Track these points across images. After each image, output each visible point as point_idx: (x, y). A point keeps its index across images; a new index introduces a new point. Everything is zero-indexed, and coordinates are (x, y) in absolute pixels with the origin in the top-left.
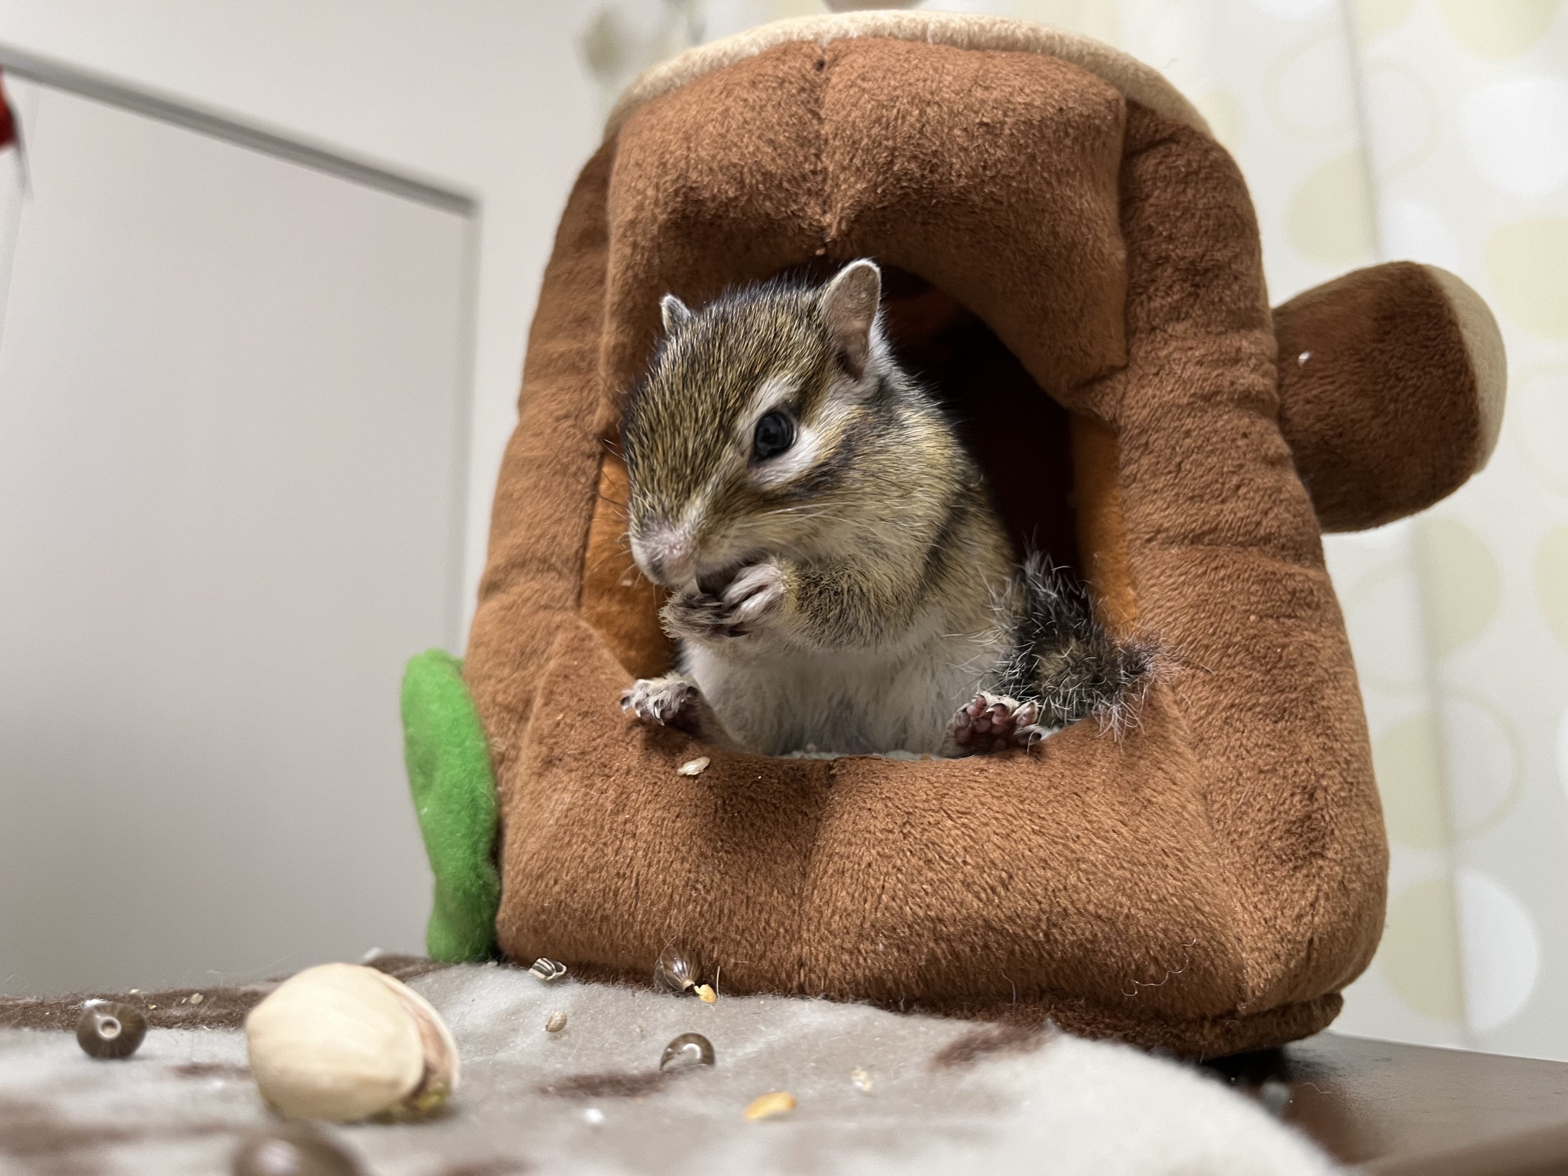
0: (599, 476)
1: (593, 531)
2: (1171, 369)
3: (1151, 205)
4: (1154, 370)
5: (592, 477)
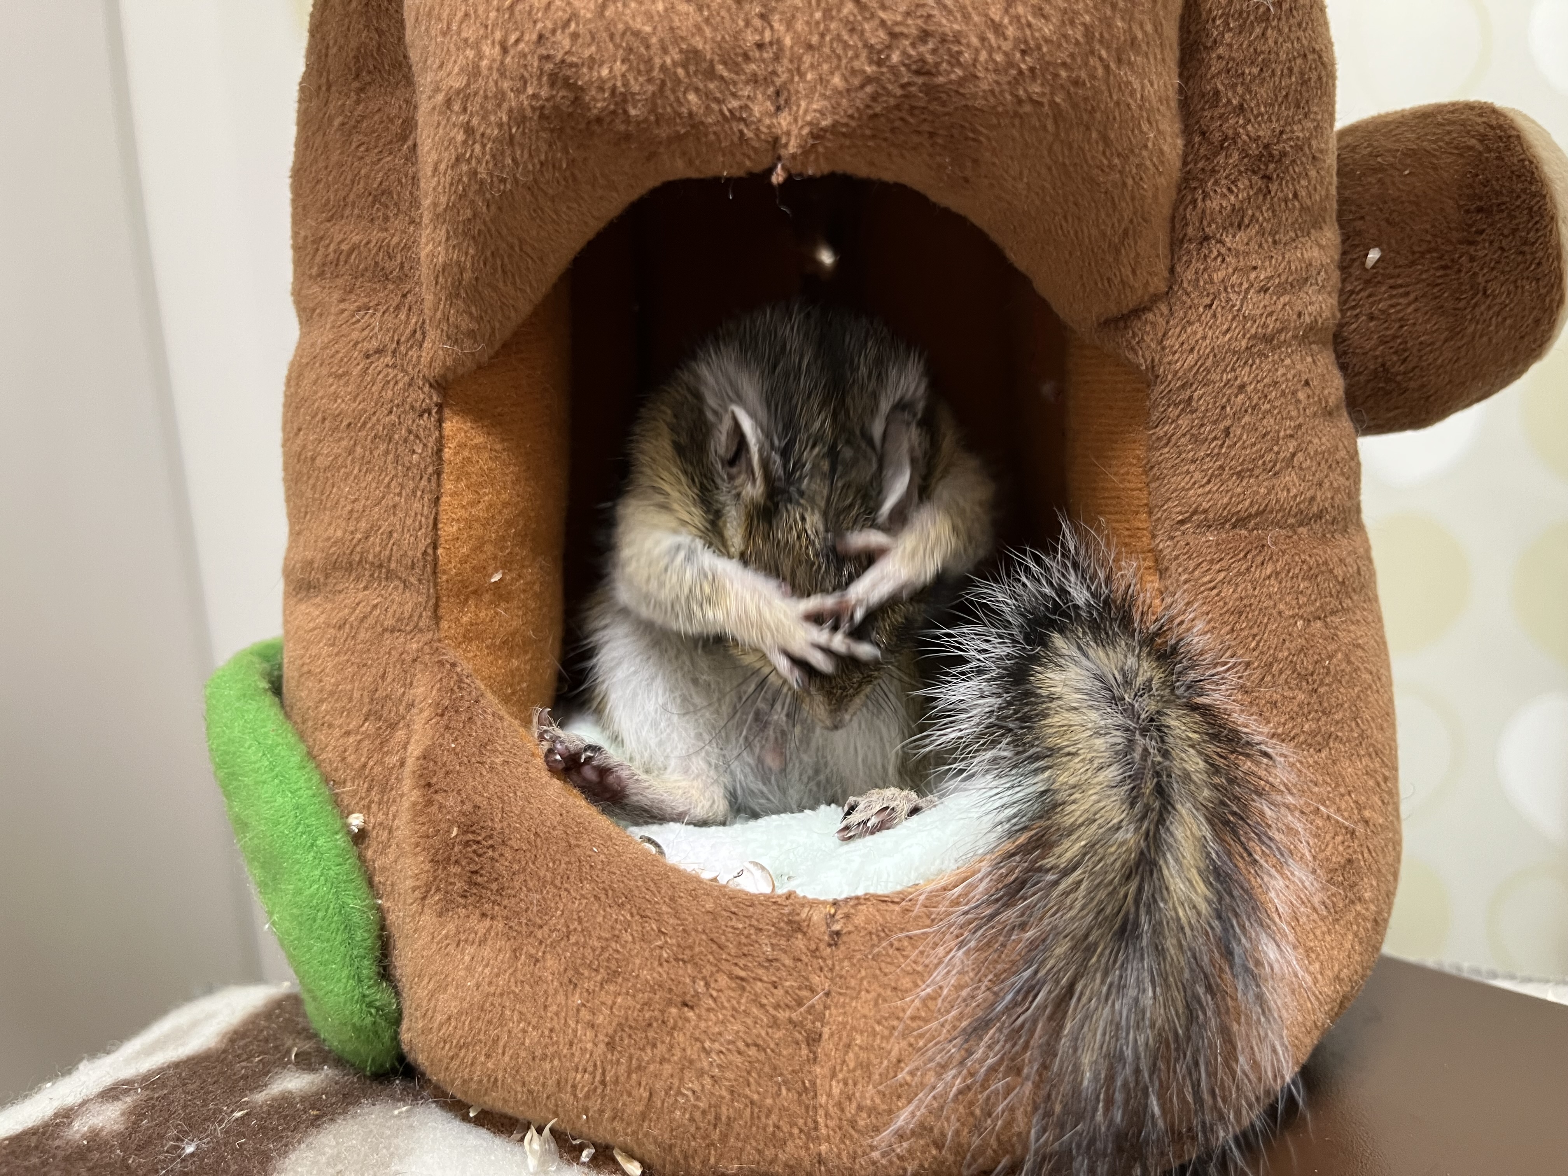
0: (441, 437)
1: (443, 517)
4: (1207, 301)
5: (432, 441)
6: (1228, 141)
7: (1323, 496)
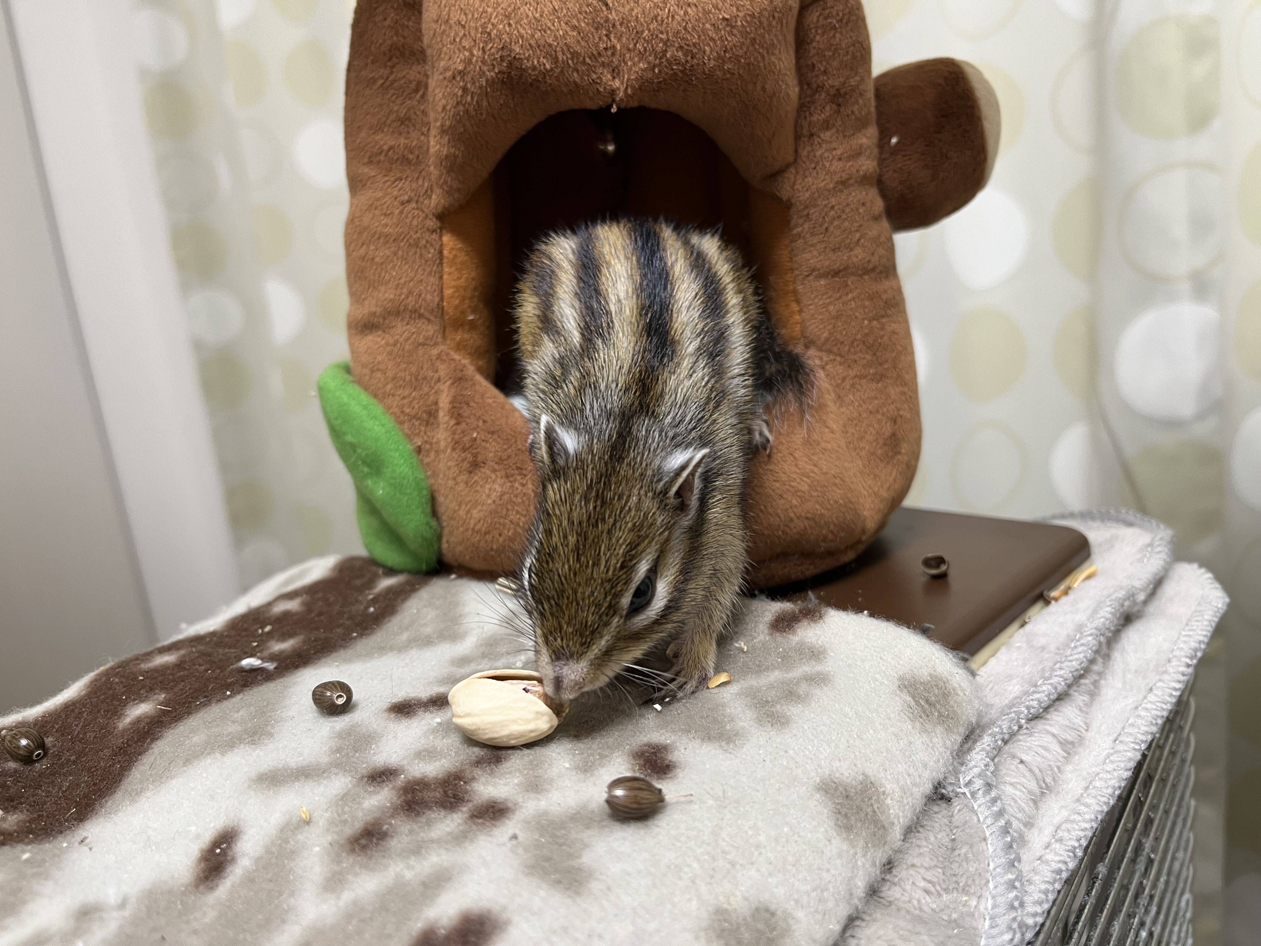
0: (442, 245)
1: (445, 286)
2: (823, 165)
3: (814, 48)
4: (813, 166)
5: (437, 247)
6: (820, 87)
7: (875, 259)
